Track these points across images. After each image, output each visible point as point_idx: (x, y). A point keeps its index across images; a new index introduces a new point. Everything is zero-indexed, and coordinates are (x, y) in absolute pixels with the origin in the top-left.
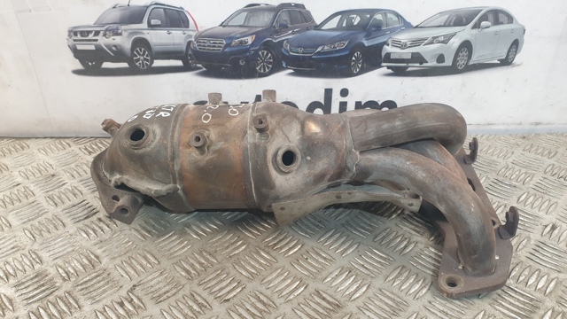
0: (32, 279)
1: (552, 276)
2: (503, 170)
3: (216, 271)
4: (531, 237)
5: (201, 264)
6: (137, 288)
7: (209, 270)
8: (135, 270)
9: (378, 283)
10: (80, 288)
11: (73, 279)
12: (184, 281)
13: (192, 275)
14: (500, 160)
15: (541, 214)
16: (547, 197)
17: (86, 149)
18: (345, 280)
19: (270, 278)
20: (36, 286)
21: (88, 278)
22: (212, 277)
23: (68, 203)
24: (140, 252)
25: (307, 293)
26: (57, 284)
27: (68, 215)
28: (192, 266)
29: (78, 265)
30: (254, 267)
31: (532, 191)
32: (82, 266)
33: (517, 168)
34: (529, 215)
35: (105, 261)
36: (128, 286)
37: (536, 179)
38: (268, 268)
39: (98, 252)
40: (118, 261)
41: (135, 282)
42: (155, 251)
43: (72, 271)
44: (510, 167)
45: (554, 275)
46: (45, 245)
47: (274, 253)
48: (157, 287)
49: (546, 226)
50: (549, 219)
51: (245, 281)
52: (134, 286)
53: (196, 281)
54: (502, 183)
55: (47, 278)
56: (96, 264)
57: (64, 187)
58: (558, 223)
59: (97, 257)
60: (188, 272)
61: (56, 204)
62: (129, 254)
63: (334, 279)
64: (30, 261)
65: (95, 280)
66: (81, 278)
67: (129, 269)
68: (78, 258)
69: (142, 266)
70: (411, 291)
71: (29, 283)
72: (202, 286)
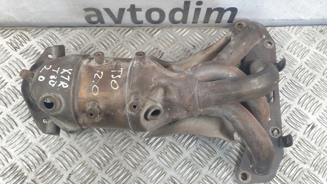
0: (9, 170)
1: (300, 167)
2: (297, 71)
3: (115, 163)
4: (298, 135)
5: (105, 157)
6: (72, 176)
7: (111, 162)
8: (68, 162)
9: (205, 171)
10: (39, 177)
11: (33, 170)
12: (97, 171)
13: (101, 166)
14: (298, 59)
15: (309, 114)
16: (317, 99)
17: (11, 44)
18: (187, 169)
19: (145, 168)
20: (13, 176)
21: (42, 170)
22: (112, 167)
23: (14, 104)
24: (69, 147)
25: (165, 179)
26: (25, 174)
27: (16, 114)
28: (100, 159)
29: (33, 159)
30: (136, 159)
31: (310, 93)
32: (36, 159)
33: (307, 68)
34: (302, 115)
35: (49, 155)
36: (66, 175)
37: (316, 81)
38: (144, 160)
39: (44, 148)
40: (57, 155)
41: (69, 172)
42: (77, 147)
43: (32, 164)
44: (303, 67)
45: (301, 165)
46: (9, 143)
47: (147, 148)
48: (83, 175)
49: (309, 126)
50: (312, 119)
51: (131, 170)
52: (70, 175)
53: (104, 171)
54: (294, 84)
55: (18, 169)
56: (44, 158)
57: (7, 86)
58: (317, 123)
59: (44, 152)
60: (99, 164)
61: (6, 104)
62: (62, 149)
63: (181, 168)
64: (4, 156)
65: (46, 171)
66: (38, 169)
67: (65, 162)
68: (32, 153)
69: (71, 159)
70: (222, 177)
71: (9, 174)
72: (108, 174)
